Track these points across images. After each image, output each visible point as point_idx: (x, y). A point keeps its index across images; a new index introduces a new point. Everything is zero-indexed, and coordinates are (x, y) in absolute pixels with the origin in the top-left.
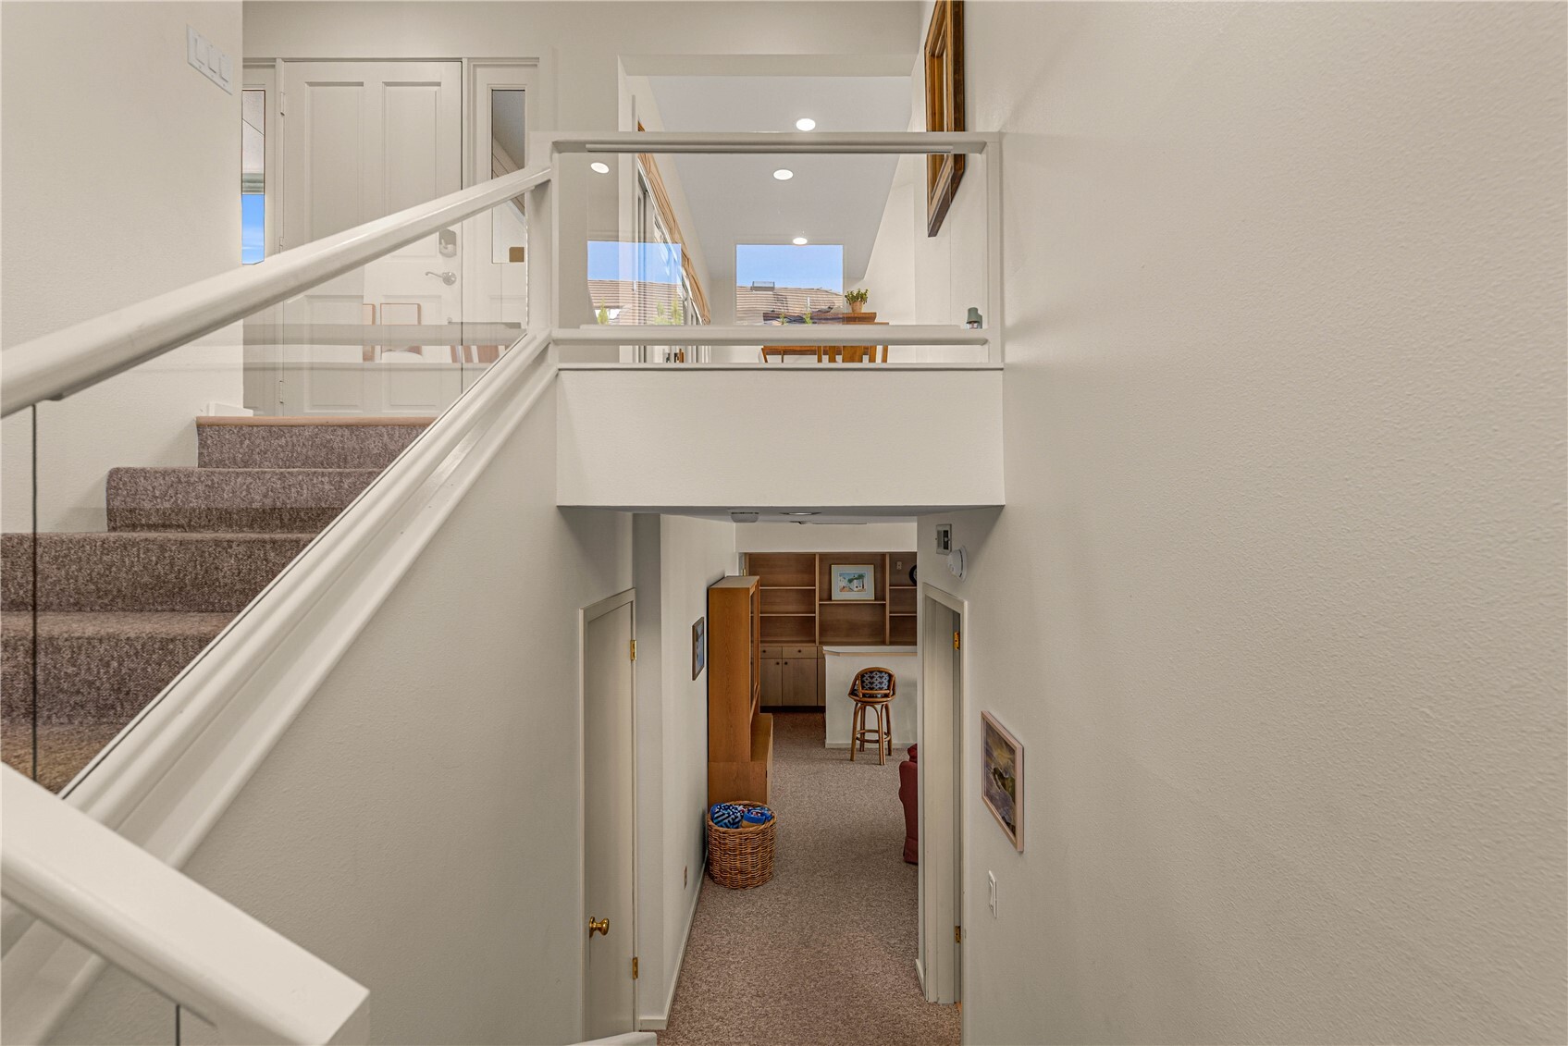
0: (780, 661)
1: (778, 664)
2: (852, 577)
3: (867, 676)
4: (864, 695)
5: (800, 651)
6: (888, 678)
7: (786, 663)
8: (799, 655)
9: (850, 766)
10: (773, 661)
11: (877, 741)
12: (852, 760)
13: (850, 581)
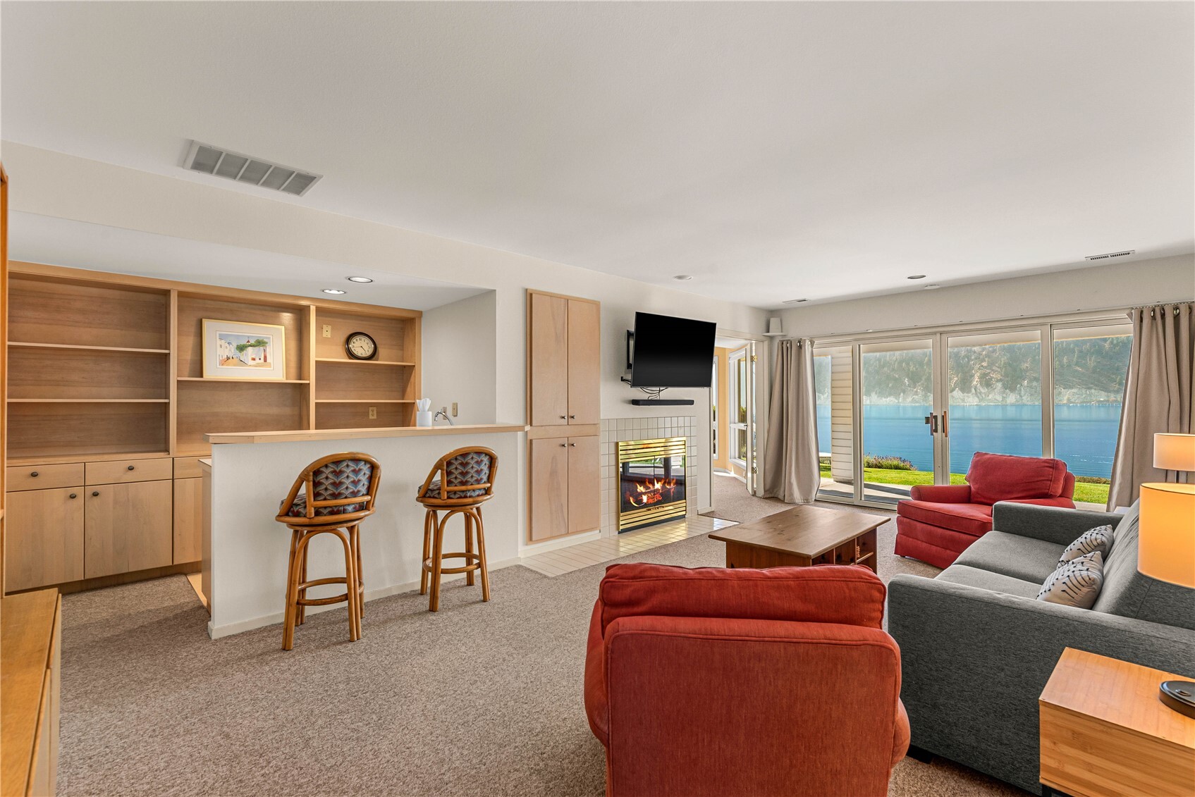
0: (79, 491)
1: (73, 497)
2: (244, 342)
3: (327, 471)
4: (318, 513)
5: (131, 469)
6: (368, 473)
7: (95, 494)
8: (130, 476)
9: (287, 661)
10: (60, 494)
11: (346, 597)
12: (285, 648)
13: (241, 348)
